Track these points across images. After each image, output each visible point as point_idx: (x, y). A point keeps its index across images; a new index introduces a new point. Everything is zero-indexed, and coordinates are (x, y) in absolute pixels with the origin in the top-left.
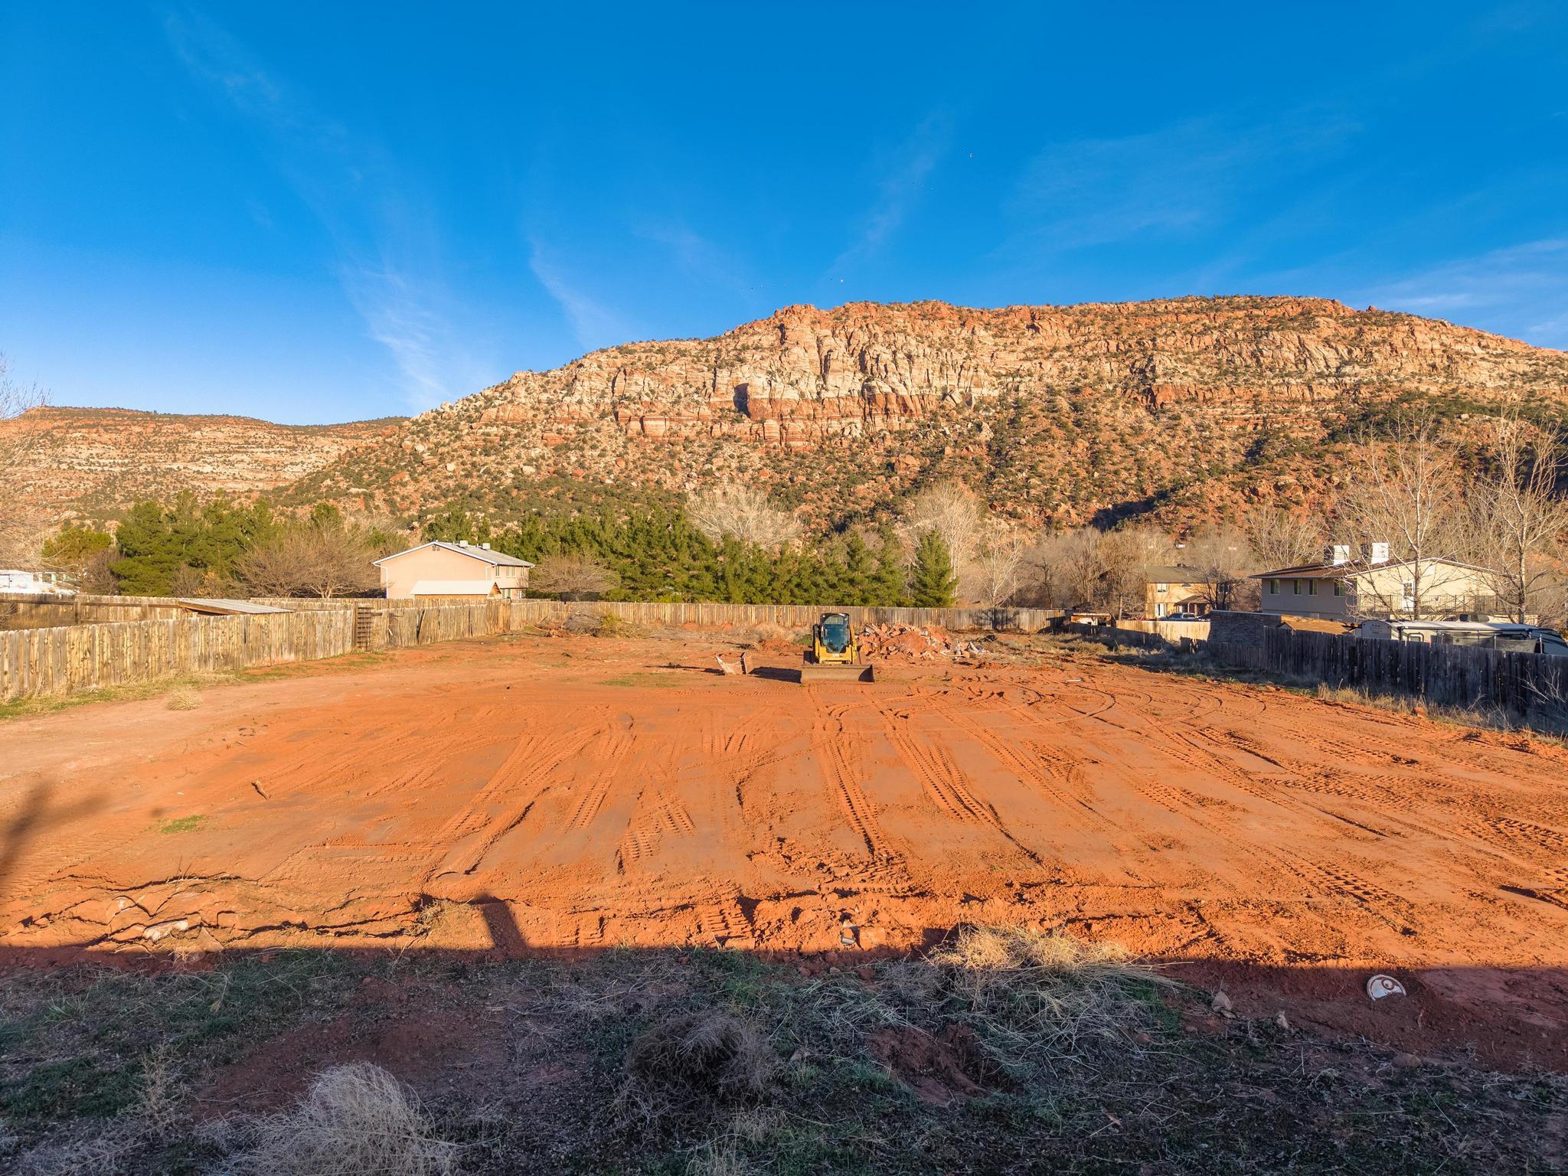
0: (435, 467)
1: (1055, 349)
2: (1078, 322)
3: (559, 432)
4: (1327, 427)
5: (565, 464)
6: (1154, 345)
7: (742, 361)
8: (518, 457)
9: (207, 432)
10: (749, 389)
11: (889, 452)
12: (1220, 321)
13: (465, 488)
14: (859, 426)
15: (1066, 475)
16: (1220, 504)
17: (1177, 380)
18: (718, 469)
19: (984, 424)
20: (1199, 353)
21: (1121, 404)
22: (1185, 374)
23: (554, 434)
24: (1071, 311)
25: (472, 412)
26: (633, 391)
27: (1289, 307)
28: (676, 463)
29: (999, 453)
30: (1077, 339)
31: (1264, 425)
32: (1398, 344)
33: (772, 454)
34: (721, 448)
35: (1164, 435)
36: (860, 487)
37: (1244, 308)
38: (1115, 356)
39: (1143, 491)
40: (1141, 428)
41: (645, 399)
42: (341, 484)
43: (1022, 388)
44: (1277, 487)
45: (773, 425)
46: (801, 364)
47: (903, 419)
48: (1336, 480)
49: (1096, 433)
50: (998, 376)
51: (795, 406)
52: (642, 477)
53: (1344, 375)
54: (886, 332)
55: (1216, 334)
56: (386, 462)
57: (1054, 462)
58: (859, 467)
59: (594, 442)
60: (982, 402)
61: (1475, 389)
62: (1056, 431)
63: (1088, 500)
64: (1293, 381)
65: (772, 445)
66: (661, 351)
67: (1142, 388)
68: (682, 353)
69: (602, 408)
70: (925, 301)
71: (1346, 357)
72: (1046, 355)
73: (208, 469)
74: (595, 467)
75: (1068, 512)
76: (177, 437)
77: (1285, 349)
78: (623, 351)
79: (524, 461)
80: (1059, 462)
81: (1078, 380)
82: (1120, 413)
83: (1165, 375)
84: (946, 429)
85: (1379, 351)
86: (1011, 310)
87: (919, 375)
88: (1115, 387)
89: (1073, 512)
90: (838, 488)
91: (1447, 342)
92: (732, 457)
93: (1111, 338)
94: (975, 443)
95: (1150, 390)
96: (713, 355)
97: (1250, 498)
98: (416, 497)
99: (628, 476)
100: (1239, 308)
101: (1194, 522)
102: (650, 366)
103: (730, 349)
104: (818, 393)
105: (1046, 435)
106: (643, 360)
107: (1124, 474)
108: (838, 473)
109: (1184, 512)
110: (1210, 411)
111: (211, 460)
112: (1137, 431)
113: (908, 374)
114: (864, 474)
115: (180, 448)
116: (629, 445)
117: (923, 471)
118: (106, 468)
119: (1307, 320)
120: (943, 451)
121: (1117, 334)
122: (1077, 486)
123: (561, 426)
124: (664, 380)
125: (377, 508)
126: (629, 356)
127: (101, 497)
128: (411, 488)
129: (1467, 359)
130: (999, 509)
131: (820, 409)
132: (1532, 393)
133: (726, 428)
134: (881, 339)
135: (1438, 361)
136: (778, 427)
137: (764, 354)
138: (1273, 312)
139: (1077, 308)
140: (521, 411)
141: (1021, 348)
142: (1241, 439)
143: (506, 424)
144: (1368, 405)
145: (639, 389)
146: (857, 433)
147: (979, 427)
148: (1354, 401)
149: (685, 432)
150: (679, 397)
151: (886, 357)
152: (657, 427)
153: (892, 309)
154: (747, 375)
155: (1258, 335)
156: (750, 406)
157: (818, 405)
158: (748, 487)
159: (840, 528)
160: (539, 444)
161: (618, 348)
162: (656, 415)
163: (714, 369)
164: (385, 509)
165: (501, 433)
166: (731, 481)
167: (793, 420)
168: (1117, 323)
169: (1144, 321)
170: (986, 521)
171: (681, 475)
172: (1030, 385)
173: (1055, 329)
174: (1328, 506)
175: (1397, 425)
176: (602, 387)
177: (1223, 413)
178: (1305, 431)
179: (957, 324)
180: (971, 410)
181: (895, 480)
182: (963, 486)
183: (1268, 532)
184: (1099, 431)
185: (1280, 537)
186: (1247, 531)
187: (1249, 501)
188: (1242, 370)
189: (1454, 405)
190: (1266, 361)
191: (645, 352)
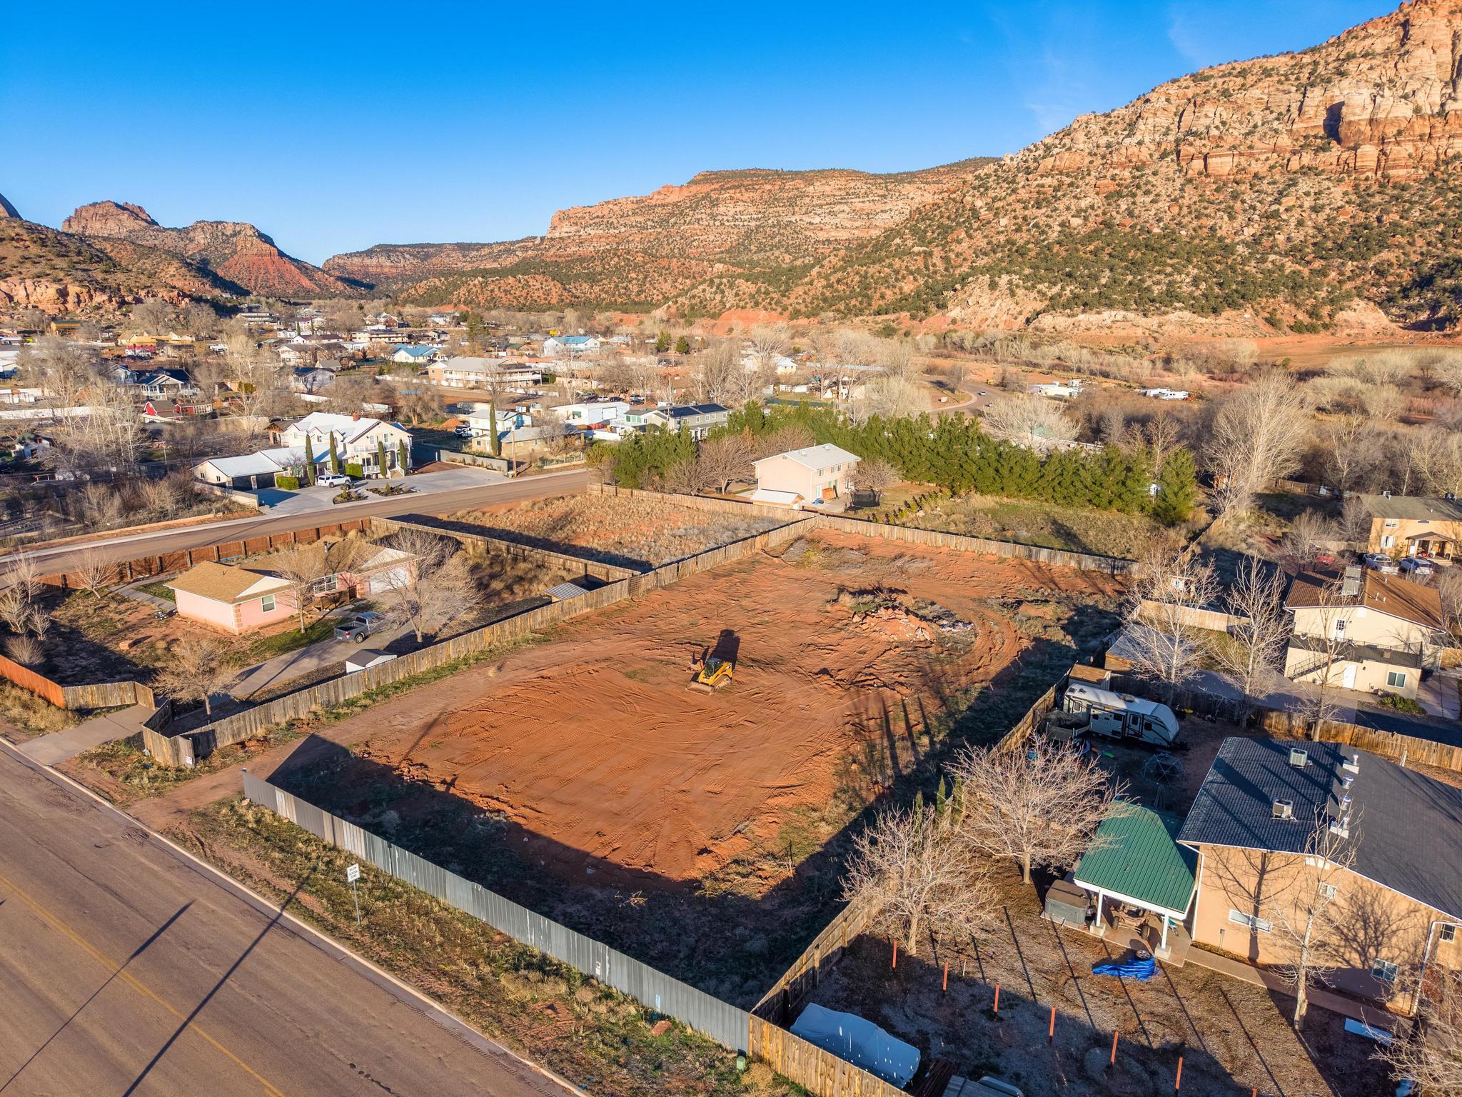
0: (989, 222)
5: (1114, 214)
7: (1342, 74)
8: (1068, 208)
10: (1344, 110)
13: (1013, 243)
18: (1287, 210)
23: (1107, 181)
26: (1200, 127)
28: (1238, 205)
33: (1362, 187)
41: (1214, 132)
42: (907, 242)
45: (1369, 151)
46: (1425, 69)
51: (1404, 125)
52: (1195, 223)
56: (949, 218)
59: (1149, 187)
65: (1363, 177)
66: (1243, 73)
68: (1267, 73)
69: (1163, 148)
73: (817, 220)
74: (1145, 215)
78: (1197, 78)
79: (1073, 212)
90: (1440, 228)
92: (1307, 194)
96: (1307, 71)
98: (970, 254)
99: (1179, 224)
102: (1226, 93)
103: (1330, 60)
104: (1442, 105)
106: (1220, 86)
108: (1448, 207)
111: (820, 211)
115: (798, 203)
116: (1188, 188)
118: (746, 223)
123: (1117, 171)
124: (1241, 107)
126: (1203, 83)
127: (742, 248)
128: (965, 245)
131: (1439, 127)
136: (1376, 153)
137: (1374, 62)
140: (1078, 158)
143: (1061, 173)
145: (1208, 121)
149: (1256, 167)
150: (1255, 126)
152: (1223, 165)
154: (1345, 92)
156: (1343, 130)
157: (1439, 123)
158: (1320, 230)
159: (1425, 282)
160: (1091, 192)
161: (1193, 75)
162: (1224, 151)
163: (1304, 90)
164: (941, 266)
165: (1056, 183)
166: (1300, 223)
167: (1398, 143)
171: (1240, 220)
176: (1168, 123)
191: (1223, 76)
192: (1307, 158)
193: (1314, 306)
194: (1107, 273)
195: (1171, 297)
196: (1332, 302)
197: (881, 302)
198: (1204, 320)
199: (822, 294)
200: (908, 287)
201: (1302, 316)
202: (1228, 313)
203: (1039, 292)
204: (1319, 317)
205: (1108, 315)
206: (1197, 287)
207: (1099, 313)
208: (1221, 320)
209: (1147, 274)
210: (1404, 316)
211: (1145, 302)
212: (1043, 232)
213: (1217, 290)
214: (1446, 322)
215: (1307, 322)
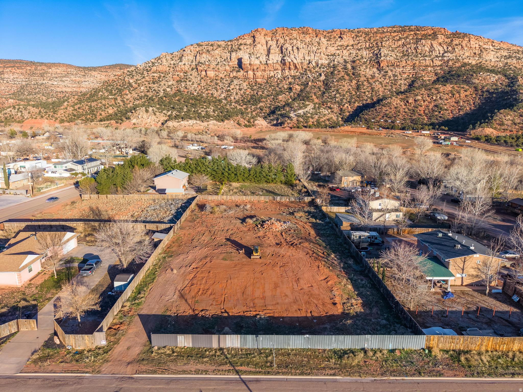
0: (137, 88)
1: (348, 46)
2: (356, 35)
3: (178, 75)
4: (436, 76)
5: (180, 87)
6: (382, 45)
7: (240, 49)
8: (165, 85)
9: (54, 70)
10: (242, 60)
11: (290, 83)
12: (405, 35)
13: (147, 96)
14: (280, 74)
15: (348, 93)
16: (396, 106)
17: (388, 58)
18: (232, 89)
19: (323, 74)
20: (397, 48)
22: (391, 56)
23: (176, 76)
24: (354, 31)
25: (148, 68)
26: (202, 60)
27: (429, 31)
28: (218, 87)
29: (327, 84)
30: (356, 42)
31: (416, 75)
32: (464, 45)
33: (251, 84)
34: (233, 81)
35: (382, 78)
36: (280, 97)
37: (414, 31)
38: (368, 49)
39: (373, 100)
40: (374, 76)
41: (207, 63)
42: (105, 94)
43: (336, 60)
44: (415, 100)
45: (251, 73)
46: (261, 51)
47: (295, 71)
48: (434, 98)
50: (328, 55)
51: (258, 66)
52: (207, 92)
53: (445, 56)
54: (290, 39)
55: (403, 40)
56: (120, 86)
57: (344, 88)
58: (280, 89)
59: (190, 79)
60: (322, 65)
61: (488, 62)
62: (346, 77)
63: (354, 103)
65: (250, 81)
66: (212, 45)
67: (376, 61)
68: (219, 46)
69: (192, 67)
70: (304, 27)
71: (446, 50)
72: (345, 48)
73: (55, 83)
74: (190, 88)
75: (348, 107)
76: (43, 71)
77: (426, 47)
78: (199, 45)
79: (167, 86)
80: (346, 88)
81: (355, 58)
82: (368, 70)
83: (384, 56)
84: (310, 75)
85: (457, 48)
86: (334, 31)
87: (301, 55)
88: (367, 60)
89: (349, 107)
90: (272, 97)
91: (481, 44)
92: (237, 85)
93: (367, 42)
94: (319, 81)
95: (379, 61)
96: (230, 47)
97: (406, 104)
98: (131, 99)
99: (202, 92)
100: (412, 31)
101: (387, 112)
102: (208, 51)
103: (236, 44)
104: (266, 61)
105: (342, 78)
106: (206, 49)
107: (367, 93)
108: (273, 91)
109: (384, 109)
110: (398, 70)
111: (56, 80)
112: (373, 77)
113: (297, 55)
114: (281, 91)
115: (45, 75)
116: (202, 80)
117: (301, 91)
118: (20, 83)
119: (434, 36)
120: (308, 84)
121: (369, 40)
122: (351, 98)
123: (178, 73)
124: (213, 56)
125: (119, 103)
126: (201, 47)
127: (20, 93)
128: (129, 96)
129: (487, 51)
130: (325, 106)
131: (267, 67)
132: (507, 63)
134: (288, 42)
135: (477, 51)
136: (252, 74)
137: (248, 47)
138: (423, 33)
139: (356, 30)
140: (165, 68)
141: (336, 45)
142: (407, 80)
143: (160, 72)
144: (451, 68)
145: (205, 60)
146: (279, 76)
147: (320, 75)
148: (447, 66)
149: (221, 75)
150: (218, 62)
151: (290, 48)
152: (211, 74)
153: (292, 30)
154: (242, 55)
155: (417, 41)
156: (243, 66)
157: (266, 66)
158: (242, 96)
159: (273, 112)
160: (171, 80)
161: (197, 44)
162: (211, 69)
163: (231, 52)
164: (121, 104)
165: (158, 76)
166: (237, 94)
167: (258, 71)
168: (370, 36)
169: (379, 35)
170: (321, 110)
171: (220, 91)
172: (339, 59)
173: (348, 38)
174: (430, 107)
175: (459, 76)
176: (192, 59)
177: (402, 70)
178: (429, 77)
179: (315, 36)
180: (318, 68)
181: (292, 94)
182: (314, 97)
183: (410, 116)
184: (360, 77)
185: (414, 118)
186: (404, 116)
187: (406, 105)
188: (411, 54)
189: (480, 68)
190: (419, 51)
191: (206, 45)
192: (235, 74)
193: (249, 119)
194: (185, 107)
195: (208, 117)
196: (253, 118)
197: (100, 117)
198: (220, 124)
199: (72, 113)
200: (111, 111)
201: (246, 122)
202: (226, 121)
203: (164, 114)
204: (251, 123)
205: (191, 122)
206: (215, 113)
207: (188, 121)
208: (225, 123)
209: (198, 108)
210: (270, 122)
211: (199, 117)
212: (157, 93)
213: (221, 114)
214: (281, 124)
215: (248, 124)
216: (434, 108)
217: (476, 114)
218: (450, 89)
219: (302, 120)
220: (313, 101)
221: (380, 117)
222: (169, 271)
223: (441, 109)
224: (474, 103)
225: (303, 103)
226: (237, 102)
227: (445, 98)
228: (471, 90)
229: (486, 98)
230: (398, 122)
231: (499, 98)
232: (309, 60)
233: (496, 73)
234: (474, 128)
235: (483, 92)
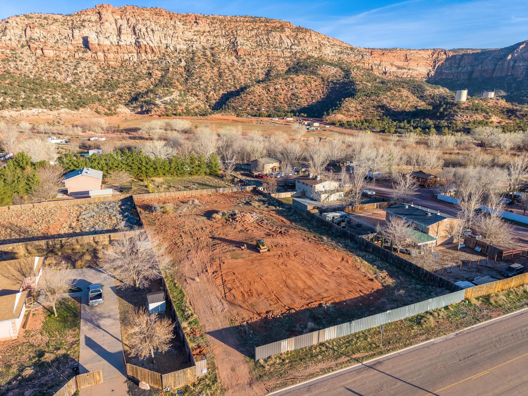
1: (204, 32)
2: (211, 22)
3: (2, 53)
4: (288, 66)
5: (9, 68)
6: (237, 33)
7: (84, 26)
10: (89, 39)
11: (149, 68)
12: (257, 26)
14: (136, 57)
15: (211, 81)
16: (259, 94)
17: (244, 47)
18: (80, 72)
19: (182, 59)
20: (251, 37)
21: (227, 55)
22: (247, 45)
23: (0, 54)
24: (209, 17)
26: (35, 36)
27: (277, 23)
28: (61, 69)
29: (188, 71)
30: (212, 29)
31: (270, 65)
32: (307, 39)
34: (80, 63)
35: (241, 67)
36: (140, 82)
37: (264, 22)
38: (224, 36)
39: (236, 88)
40: (234, 64)
41: (42, 40)
43: (194, 46)
44: (275, 89)
45: (101, 54)
46: (110, 30)
47: (152, 55)
48: (291, 87)
49: (220, 65)
50: (185, 41)
51: (109, 47)
52: (47, 75)
53: (292, 49)
54: (142, 19)
55: (256, 31)
57: (207, 75)
58: (138, 74)
59: (21, 58)
60: (180, 50)
61: (326, 56)
62: (207, 64)
63: (219, 90)
64: (278, 50)
65: (101, 63)
67: (233, 49)
68: (56, 20)
69: (21, 43)
70: (156, 8)
71: (293, 43)
72: (202, 34)
74: (24, 70)
75: (213, 94)
77: (276, 38)
78: (27, 17)
80: (209, 75)
81: (213, 44)
82: (227, 58)
83: (241, 45)
84: (169, 60)
85: (302, 42)
86: (188, 15)
87: (157, 38)
88: (225, 48)
89: (215, 94)
90: (131, 82)
91: (320, 40)
92: (85, 67)
93: (223, 29)
94: (180, 67)
95: (236, 50)
96: (70, 23)
99: (40, 74)
100: (262, 22)
101: (252, 100)
102: (42, 25)
103: (77, 20)
104: (118, 42)
105: (203, 65)
106: (38, 22)
107: (230, 81)
108: (130, 76)
109: (249, 97)
110: (255, 59)
112: (233, 65)
113: (153, 38)
114: (140, 77)
116: (38, 60)
117: (162, 76)
119: (282, 28)
120: (169, 69)
121: (225, 28)
122: (215, 85)
123: (3, 50)
124: (49, 32)
126: (31, 20)
129: (325, 46)
130: (191, 93)
131: (119, 49)
132: (340, 58)
133: (81, 54)
134: (141, 22)
135: (317, 46)
136: (103, 56)
137: (93, 24)
138: (272, 25)
139: (211, 16)
141: (192, 30)
142: (264, 69)
144: (299, 59)
145: (38, 35)
146: (135, 60)
147: (180, 60)
148: (295, 58)
149: (63, 56)
150: (58, 40)
151: (144, 30)
152: (50, 53)
153: (144, 10)
154: (87, 33)
155: (268, 32)
156: (90, 46)
157: (118, 47)
158: (94, 81)
159: (135, 99)
161: (24, 15)
162: (48, 48)
163: (72, 29)
166: (87, 78)
167: (109, 53)
168: (224, 24)
169: (233, 24)
170: (187, 98)
171: (64, 75)
172: (196, 46)
173: (204, 24)
174: (289, 96)
175: (306, 67)
176: (20, 33)
177: (258, 60)
178: (282, 68)
179: (169, 18)
180: (177, 53)
181: (152, 80)
182: (177, 84)
183: (273, 104)
184: (221, 64)
185: (276, 105)
186: (267, 104)
187: (267, 93)
188: (264, 45)
189: (321, 61)
190: (271, 42)
191: (38, 18)
193: (109, 107)
194: (22, 93)
195: (55, 104)
196: (113, 105)
198: (74, 112)
201: (106, 110)
202: (81, 109)
204: (112, 111)
205: (35, 110)
206: (64, 99)
207: (30, 109)
208: (80, 112)
209: (41, 94)
210: (134, 110)
211: (44, 104)
213: (72, 101)
214: (148, 111)
215: (109, 112)
216: (291, 97)
217: (325, 102)
218: (303, 79)
219: (170, 107)
220: (177, 88)
221: (246, 105)
222: (189, 281)
223: (297, 97)
224: (323, 92)
225: (167, 90)
226: (89, 87)
227: (299, 87)
228: (319, 81)
229: (331, 88)
230: (263, 110)
231: (342, 88)
232: (167, 44)
233: (335, 66)
234: (328, 114)
235: (328, 82)
